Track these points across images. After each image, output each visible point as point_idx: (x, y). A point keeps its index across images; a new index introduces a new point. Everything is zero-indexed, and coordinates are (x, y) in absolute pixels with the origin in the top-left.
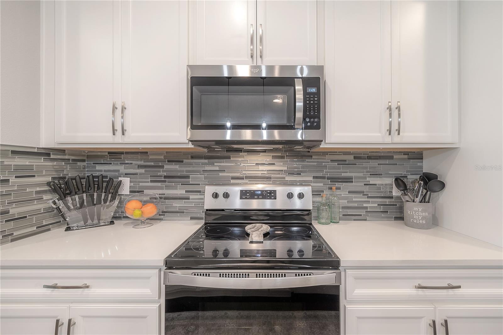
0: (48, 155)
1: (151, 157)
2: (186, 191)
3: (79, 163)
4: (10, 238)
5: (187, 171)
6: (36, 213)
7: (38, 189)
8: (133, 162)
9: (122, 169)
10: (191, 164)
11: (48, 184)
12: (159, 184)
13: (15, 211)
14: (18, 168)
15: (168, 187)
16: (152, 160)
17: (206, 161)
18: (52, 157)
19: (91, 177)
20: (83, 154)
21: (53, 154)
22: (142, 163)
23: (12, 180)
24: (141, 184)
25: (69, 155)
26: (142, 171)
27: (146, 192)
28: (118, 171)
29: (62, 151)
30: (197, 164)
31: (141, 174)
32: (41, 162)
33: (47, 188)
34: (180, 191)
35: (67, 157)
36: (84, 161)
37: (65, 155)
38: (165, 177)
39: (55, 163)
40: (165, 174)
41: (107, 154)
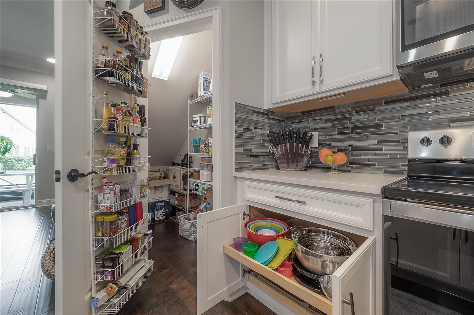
0: (267, 115)
1: (338, 111)
2: (378, 142)
3: (282, 123)
5: (379, 120)
7: (263, 138)
8: (322, 118)
9: (312, 125)
10: (385, 111)
11: (268, 135)
12: (346, 136)
13: (254, 150)
14: (255, 122)
15: (355, 139)
16: (339, 113)
17: (408, 104)
20: (284, 116)
22: (329, 117)
23: (253, 130)
24: (329, 137)
25: (277, 116)
26: (330, 124)
27: (333, 144)
28: (308, 127)
29: (274, 113)
30: (395, 110)
31: (328, 128)
33: (266, 139)
34: (370, 142)
35: (276, 118)
36: (284, 121)
37: (275, 116)
38: (353, 128)
39: (271, 121)
40: (353, 125)
41: (300, 114)
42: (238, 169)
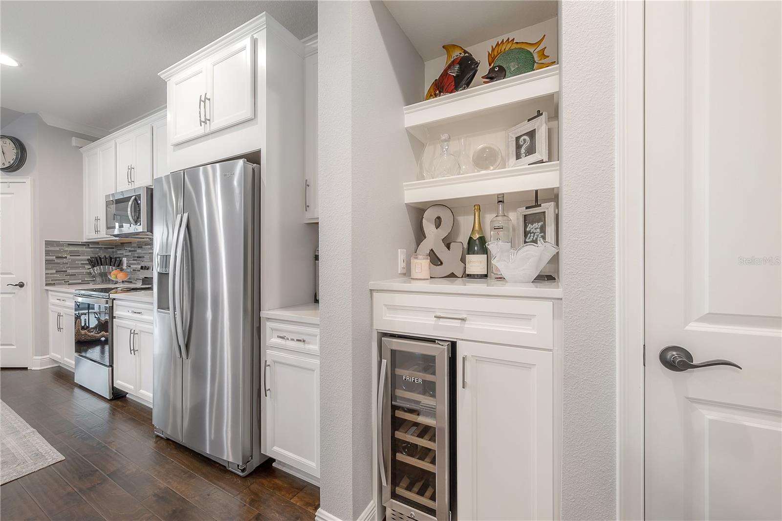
0: (88, 245)
3: (109, 250)
4: (68, 283)
5: (144, 253)
6: (80, 274)
7: (82, 262)
11: (88, 260)
13: (70, 271)
14: (71, 252)
18: (90, 246)
19: (98, 258)
21: (92, 245)
22: (130, 249)
23: (68, 257)
25: (102, 245)
26: (130, 254)
27: (132, 266)
28: (122, 254)
29: (97, 243)
31: (129, 256)
32: (84, 249)
33: (86, 262)
35: (100, 246)
36: (113, 248)
38: (138, 257)
39: (92, 250)
40: (137, 255)
41: (120, 244)
42: (47, 285)
